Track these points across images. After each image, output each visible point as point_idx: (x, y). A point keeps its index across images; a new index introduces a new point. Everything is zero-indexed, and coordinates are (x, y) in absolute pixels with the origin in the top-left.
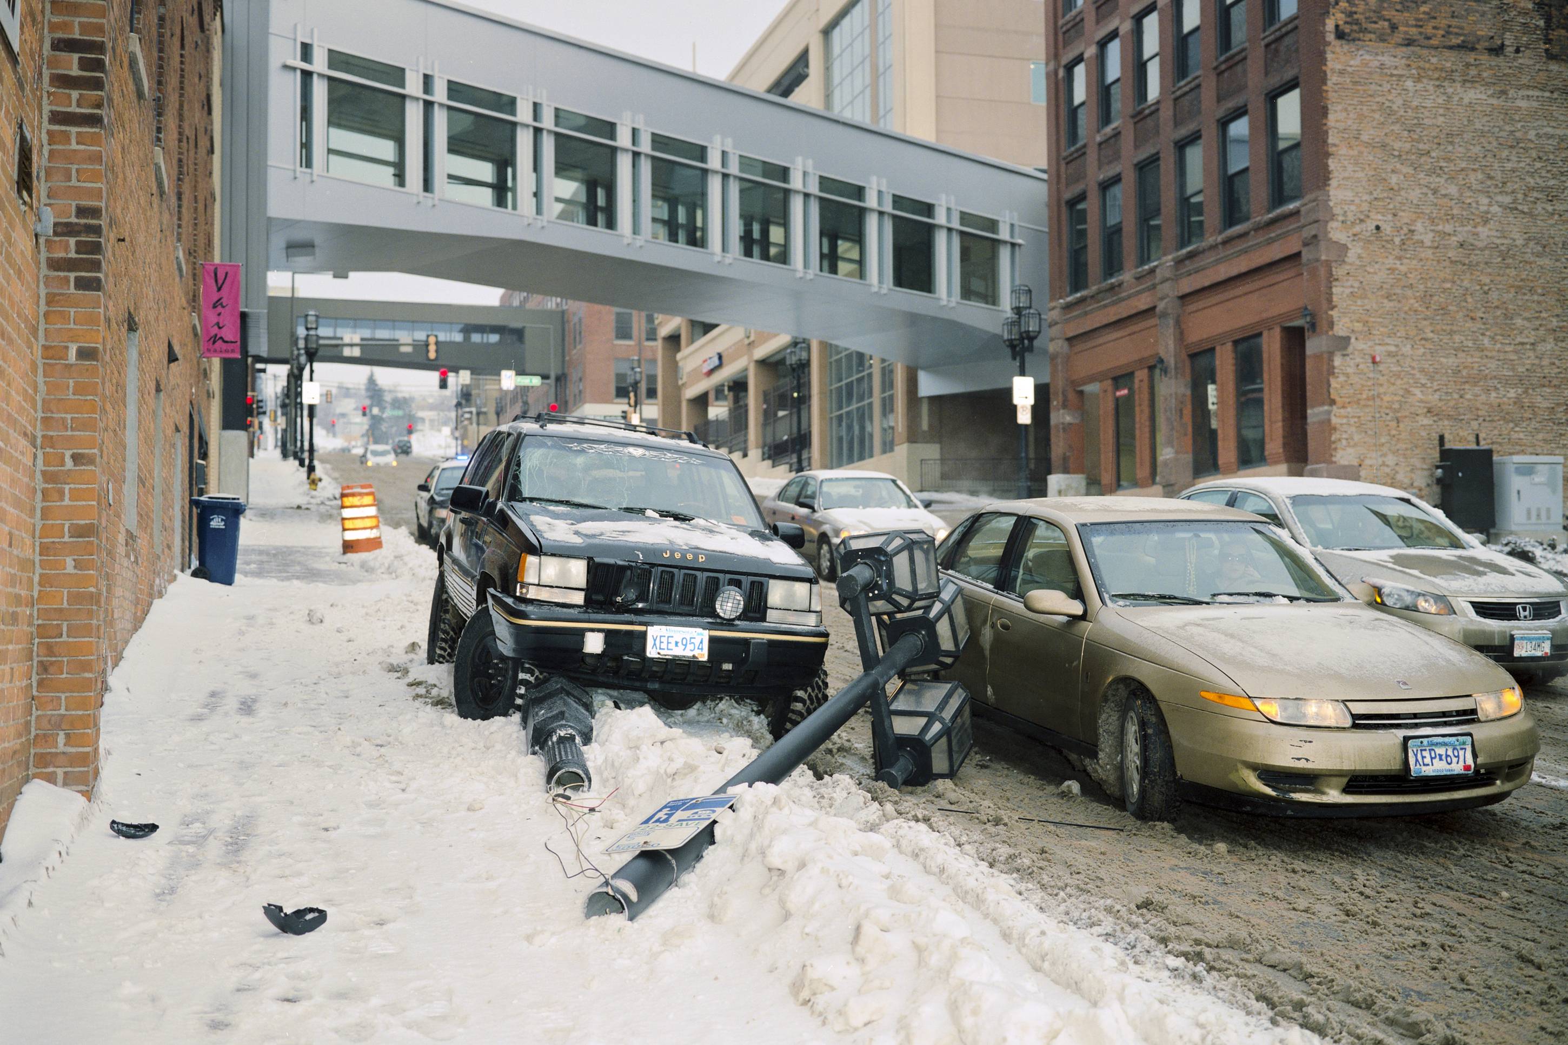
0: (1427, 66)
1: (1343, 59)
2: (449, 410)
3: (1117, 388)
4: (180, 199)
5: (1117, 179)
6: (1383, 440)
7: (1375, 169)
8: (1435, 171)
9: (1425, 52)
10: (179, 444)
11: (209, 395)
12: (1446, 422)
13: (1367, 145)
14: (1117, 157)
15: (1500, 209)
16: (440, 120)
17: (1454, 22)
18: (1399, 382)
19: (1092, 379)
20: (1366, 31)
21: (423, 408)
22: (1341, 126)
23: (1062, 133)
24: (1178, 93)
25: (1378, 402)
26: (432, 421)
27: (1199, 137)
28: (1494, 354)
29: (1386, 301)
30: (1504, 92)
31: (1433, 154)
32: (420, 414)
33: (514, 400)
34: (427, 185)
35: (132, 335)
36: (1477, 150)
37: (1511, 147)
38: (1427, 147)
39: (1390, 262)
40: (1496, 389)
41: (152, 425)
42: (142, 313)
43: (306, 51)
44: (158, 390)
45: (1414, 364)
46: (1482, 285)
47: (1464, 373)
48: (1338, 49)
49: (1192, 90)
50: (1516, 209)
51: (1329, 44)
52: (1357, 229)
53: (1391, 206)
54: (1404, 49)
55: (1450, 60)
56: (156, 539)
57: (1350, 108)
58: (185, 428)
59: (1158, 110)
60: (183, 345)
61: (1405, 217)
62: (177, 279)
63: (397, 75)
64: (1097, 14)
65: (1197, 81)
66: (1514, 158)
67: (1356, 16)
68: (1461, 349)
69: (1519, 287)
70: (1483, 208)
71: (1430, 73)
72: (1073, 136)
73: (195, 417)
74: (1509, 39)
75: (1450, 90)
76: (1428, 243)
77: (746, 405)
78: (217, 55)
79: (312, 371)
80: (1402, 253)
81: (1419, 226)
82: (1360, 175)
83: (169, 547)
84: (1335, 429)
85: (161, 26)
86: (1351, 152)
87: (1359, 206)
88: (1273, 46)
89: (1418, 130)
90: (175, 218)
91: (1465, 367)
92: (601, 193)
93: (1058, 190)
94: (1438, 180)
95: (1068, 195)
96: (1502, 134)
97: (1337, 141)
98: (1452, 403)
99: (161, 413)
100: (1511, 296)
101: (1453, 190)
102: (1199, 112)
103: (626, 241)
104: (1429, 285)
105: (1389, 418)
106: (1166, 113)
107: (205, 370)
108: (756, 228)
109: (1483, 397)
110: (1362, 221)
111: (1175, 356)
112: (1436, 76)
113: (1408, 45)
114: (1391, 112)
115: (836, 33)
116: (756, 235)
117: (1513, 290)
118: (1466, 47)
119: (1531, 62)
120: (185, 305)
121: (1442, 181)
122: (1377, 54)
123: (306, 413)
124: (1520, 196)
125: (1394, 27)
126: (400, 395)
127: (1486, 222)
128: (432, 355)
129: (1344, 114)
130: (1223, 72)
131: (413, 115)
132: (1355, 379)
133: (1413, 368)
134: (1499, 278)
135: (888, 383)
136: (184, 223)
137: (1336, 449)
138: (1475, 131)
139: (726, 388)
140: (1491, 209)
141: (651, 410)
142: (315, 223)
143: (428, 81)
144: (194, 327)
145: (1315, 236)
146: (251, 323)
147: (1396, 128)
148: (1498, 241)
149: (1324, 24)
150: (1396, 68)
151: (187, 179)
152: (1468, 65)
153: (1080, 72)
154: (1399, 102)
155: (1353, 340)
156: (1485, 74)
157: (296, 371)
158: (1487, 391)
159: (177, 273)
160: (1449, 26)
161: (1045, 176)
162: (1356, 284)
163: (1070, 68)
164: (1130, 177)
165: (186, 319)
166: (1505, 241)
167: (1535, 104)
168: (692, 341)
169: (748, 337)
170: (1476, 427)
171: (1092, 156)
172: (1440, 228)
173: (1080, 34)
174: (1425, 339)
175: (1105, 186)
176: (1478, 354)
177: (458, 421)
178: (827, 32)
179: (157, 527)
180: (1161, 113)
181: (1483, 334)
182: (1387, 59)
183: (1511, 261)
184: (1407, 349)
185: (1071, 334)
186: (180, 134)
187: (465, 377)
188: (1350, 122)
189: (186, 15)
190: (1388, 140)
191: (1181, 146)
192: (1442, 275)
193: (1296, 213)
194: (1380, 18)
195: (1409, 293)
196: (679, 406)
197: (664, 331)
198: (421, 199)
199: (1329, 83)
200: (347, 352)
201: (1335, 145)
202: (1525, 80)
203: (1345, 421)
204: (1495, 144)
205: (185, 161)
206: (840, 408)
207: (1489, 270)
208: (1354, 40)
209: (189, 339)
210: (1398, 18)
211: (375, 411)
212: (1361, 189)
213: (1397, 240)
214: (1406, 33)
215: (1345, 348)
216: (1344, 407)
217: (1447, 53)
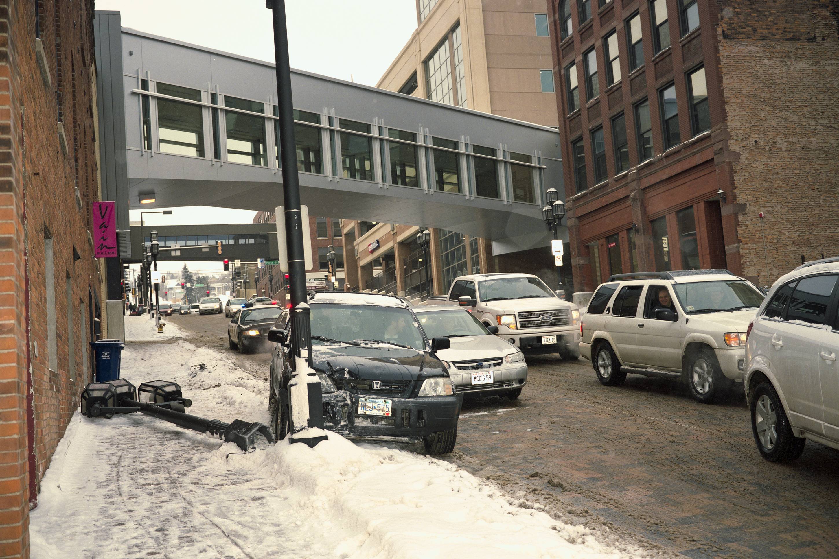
0: (775, 50)
1: (728, 49)
2: (228, 282)
3: (609, 243)
4: (76, 161)
5: (600, 128)
6: (770, 261)
7: (751, 109)
8: (785, 108)
9: (773, 43)
10: (83, 311)
11: (100, 281)
12: (804, 249)
13: (746, 96)
14: (599, 114)
15: (822, 127)
16: (222, 118)
17: (788, 25)
18: (775, 228)
19: (593, 239)
20: (739, 33)
21: (214, 282)
22: (730, 86)
23: (566, 105)
24: (633, 77)
25: (765, 239)
26: (219, 288)
27: (647, 100)
28: (827, 208)
29: (764, 183)
30: (818, 62)
31: (783, 99)
32: (213, 285)
33: (264, 274)
34: (217, 155)
35: (48, 241)
36: (806, 95)
37: (825, 92)
38: (778, 95)
39: (764, 160)
40: (830, 228)
41: (65, 300)
42: (55, 228)
43: (145, 84)
44: (68, 277)
45: (783, 217)
46: (816, 170)
47: (811, 220)
48: (725, 44)
49: (640, 74)
50: (831, 127)
51: (720, 42)
52: (745, 143)
53: (762, 129)
54: (761, 42)
55: (787, 47)
56: (71, 372)
57: (735, 76)
58: (87, 301)
59: (621, 87)
60: (83, 250)
61: (770, 135)
62: (77, 209)
63: (196, 94)
64: (581, 38)
65: (643, 69)
66: (827, 98)
67: (733, 26)
68: (808, 207)
69: (836, 170)
70: (813, 127)
71: (777, 54)
72: (572, 106)
73: (93, 294)
74: (818, 33)
75: (789, 63)
76: (784, 149)
77: (395, 267)
78: (94, 86)
79: (156, 265)
80: (770, 155)
81: (778, 140)
82: (744, 113)
83: (80, 375)
84: (742, 256)
85: (58, 50)
86: (738, 101)
87: (744, 130)
88: (687, 46)
89: (773, 86)
90: (74, 172)
91: (811, 217)
92: (312, 155)
93: (566, 136)
94: (786, 113)
95: (571, 138)
96: (819, 85)
97: (729, 95)
98: (806, 238)
99: (70, 292)
100: (832, 175)
101: (795, 118)
102: (646, 86)
103: (329, 179)
104: (787, 172)
105: (772, 248)
106: (626, 89)
107: (97, 266)
108: (398, 169)
109: (823, 233)
110: (747, 138)
111: (643, 222)
112: (780, 55)
113: (763, 40)
114: (757, 78)
115: (431, 62)
116: (398, 173)
117: (833, 172)
118: (795, 39)
119: (832, 45)
120: (83, 226)
121: (789, 113)
122: (747, 46)
123: (153, 288)
124: (832, 119)
125: (755, 30)
126: (201, 276)
127: (815, 135)
128: (220, 252)
129: (732, 80)
130: (657, 63)
131: (207, 117)
132: (751, 228)
133: (782, 219)
134: (825, 166)
135: (474, 250)
136: (80, 176)
137: (744, 268)
138: (805, 85)
139: (381, 259)
140: (817, 127)
141: (341, 274)
142: (155, 179)
143: (214, 98)
144: (89, 240)
145: (721, 149)
146: (121, 239)
147: (761, 86)
148: (823, 145)
149: (716, 31)
150: (758, 52)
151: (80, 150)
152: (797, 49)
153: (573, 70)
154: (761, 71)
155: (748, 206)
156: (807, 53)
157: (146, 266)
158: (825, 229)
159: (77, 206)
160: (785, 28)
161: (557, 130)
162: (747, 174)
163: (567, 69)
164: (607, 125)
165: (84, 234)
166: (827, 145)
167: (836, 68)
168: (361, 234)
169: (393, 230)
170: (820, 250)
171: (584, 115)
172: (790, 140)
173: (572, 49)
174: (788, 203)
175: (593, 131)
176: (818, 209)
177: (234, 287)
178: (426, 63)
179: (71, 364)
180: (623, 89)
181: (819, 198)
182: (752, 48)
183: (831, 155)
184: (778, 209)
185: (580, 215)
186: (75, 122)
187: (238, 263)
188: (735, 84)
189: (75, 52)
190: (757, 93)
191: (637, 106)
192: (794, 166)
193: (709, 137)
194: (747, 26)
195: (776, 177)
196: (357, 271)
197: (345, 231)
198: (214, 163)
199: (722, 63)
200: (173, 254)
201: (728, 98)
202: (829, 55)
203: (747, 251)
204: (816, 91)
205: (78, 138)
206: (448, 265)
207: (819, 162)
208: (733, 39)
209: (87, 246)
210: (756, 25)
211: (189, 285)
212: (744, 121)
213: (767, 148)
214: (762, 33)
215: (744, 211)
216: (746, 244)
217: (785, 43)
